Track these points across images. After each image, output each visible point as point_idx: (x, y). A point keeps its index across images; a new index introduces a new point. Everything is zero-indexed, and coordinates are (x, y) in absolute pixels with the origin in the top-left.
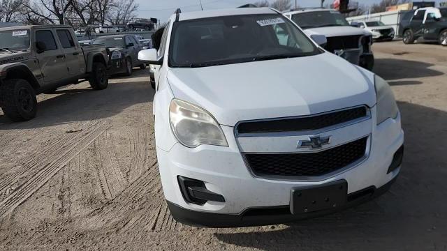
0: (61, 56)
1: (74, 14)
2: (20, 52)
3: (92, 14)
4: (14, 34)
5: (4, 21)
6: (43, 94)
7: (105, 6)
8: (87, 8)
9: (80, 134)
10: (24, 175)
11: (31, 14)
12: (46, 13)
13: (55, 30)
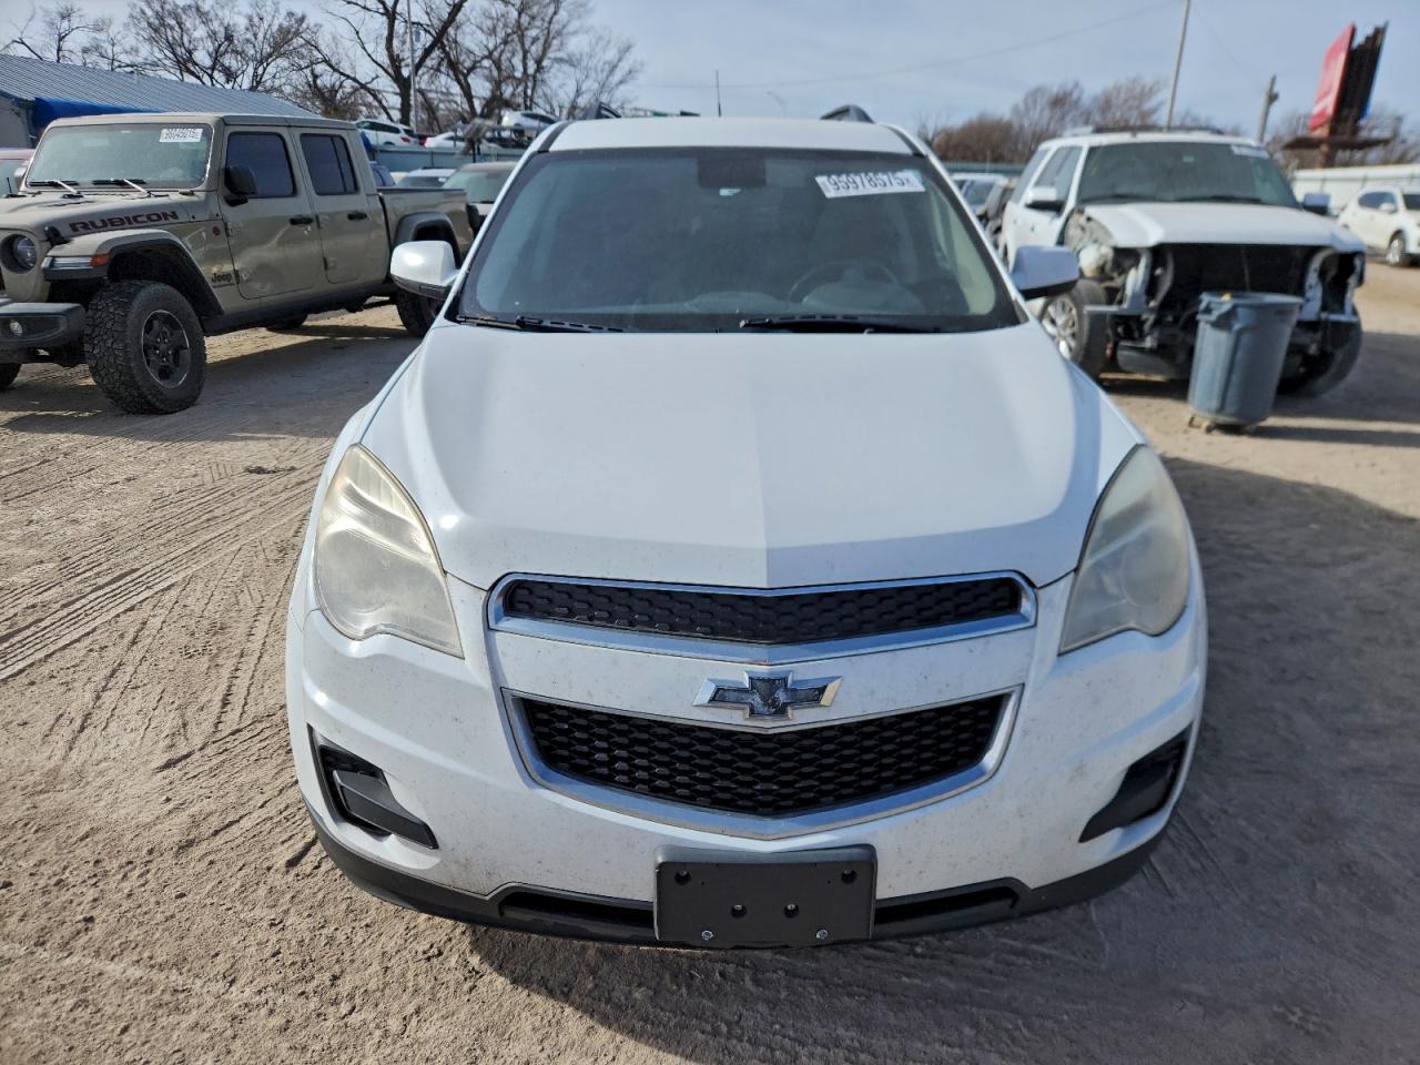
0: (305, 221)
1: (446, 82)
2: (175, 197)
3: (497, 84)
4: (166, 137)
5: (246, 85)
6: (263, 331)
7: (539, 62)
8: (486, 63)
9: (279, 482)
10: (47, 596)
11: (320, 68)
12: (365, 70)
13: (297, 133)
